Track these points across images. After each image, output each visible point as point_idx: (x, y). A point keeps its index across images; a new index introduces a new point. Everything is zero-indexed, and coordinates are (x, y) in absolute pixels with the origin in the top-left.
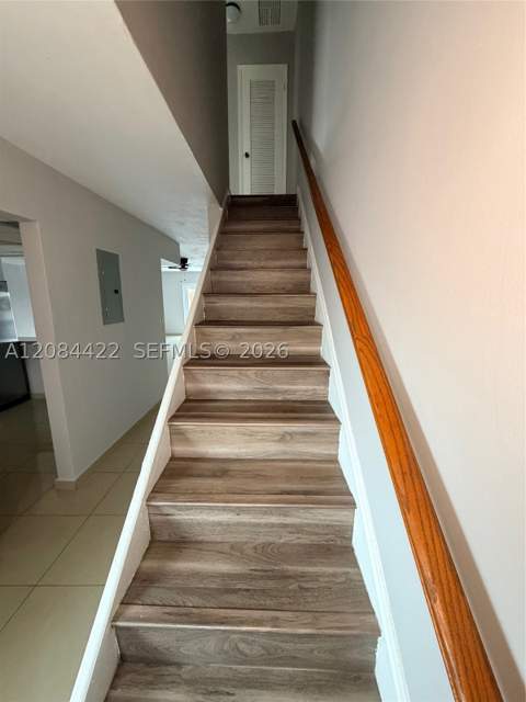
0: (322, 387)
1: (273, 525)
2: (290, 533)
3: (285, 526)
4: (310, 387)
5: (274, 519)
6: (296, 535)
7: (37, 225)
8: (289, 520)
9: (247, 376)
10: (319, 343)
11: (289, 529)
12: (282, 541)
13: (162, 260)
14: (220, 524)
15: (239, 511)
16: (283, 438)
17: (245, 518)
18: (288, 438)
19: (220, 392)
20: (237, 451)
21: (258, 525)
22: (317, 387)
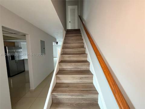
0: (88, 67)
1: (80, 99)
2: (84, 100)
3: (82, 99)
4: (86, 67)
5: (80, 97)
7: (29, 35)
9: (72, 65)
10: (87, 58)
12: (82, 102)
13: (53, 42)
14: (68, 99)
15: (72, 95)
16: (81, 78)
17: (74, 97)
19: (66, 68)
20: (70, 81)
21: (76, 99)
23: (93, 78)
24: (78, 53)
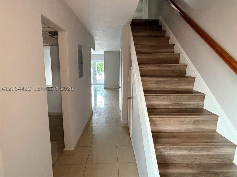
0: (202, 103)
1: (203, 155)
2: (209, 158)
3: (208, 155)
4: (197, 103)
5: (204, 153)
6: (212, 159)
7: (66, 32)
8: (210, 153)
9: (170, 98)
10: (193, 85)
11: (209, 157)
12: (206, 162)
13: (91, 48)
14: (182, 155)
15: (190, 150)
16: (195, 123)
17: (192, 153)
18: (197, 122)
21: (197, 155)
22: (199, 103)
23: (218, 123)
24: (170, 74)
